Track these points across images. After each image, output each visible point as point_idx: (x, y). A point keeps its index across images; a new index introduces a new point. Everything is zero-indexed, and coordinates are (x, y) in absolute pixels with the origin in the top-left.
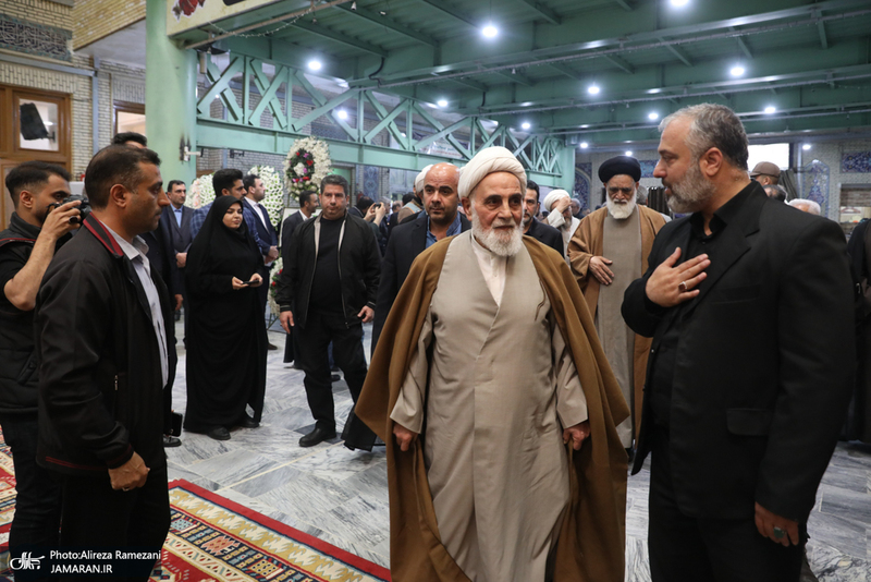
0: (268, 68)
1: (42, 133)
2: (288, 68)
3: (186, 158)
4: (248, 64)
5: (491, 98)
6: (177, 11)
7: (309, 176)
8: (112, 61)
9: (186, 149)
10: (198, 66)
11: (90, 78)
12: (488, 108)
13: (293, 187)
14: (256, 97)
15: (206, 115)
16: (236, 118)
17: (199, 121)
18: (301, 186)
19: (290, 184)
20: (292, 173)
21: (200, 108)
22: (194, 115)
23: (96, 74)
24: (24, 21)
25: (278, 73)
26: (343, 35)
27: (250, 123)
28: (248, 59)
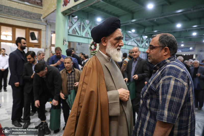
0: (87, 21)
1: (35, 39)
2: (93, 21)
3: (65, 44)
4: (82, 20)
5: (146, 30)
6: (63, 5)
7: (95, 49)
8: (51, 21)
9: (65, 42)
10: (69, 20)
11: (46, 25)
12: (145, 32)
13: (91, 52)
14: (84, 29)
15: (71, 33)
16: (78, 34)
17: (69, 35)
18: (93, 52)
19: (90, 51)
20: (91, 48)
21: (69, 31)
22: (67, 33)
23: (47, 24)
24: (32, 12)
25: (90, 22)
26: (107, 12)
27: (82, 36)
28: (82, 19)
